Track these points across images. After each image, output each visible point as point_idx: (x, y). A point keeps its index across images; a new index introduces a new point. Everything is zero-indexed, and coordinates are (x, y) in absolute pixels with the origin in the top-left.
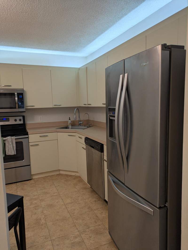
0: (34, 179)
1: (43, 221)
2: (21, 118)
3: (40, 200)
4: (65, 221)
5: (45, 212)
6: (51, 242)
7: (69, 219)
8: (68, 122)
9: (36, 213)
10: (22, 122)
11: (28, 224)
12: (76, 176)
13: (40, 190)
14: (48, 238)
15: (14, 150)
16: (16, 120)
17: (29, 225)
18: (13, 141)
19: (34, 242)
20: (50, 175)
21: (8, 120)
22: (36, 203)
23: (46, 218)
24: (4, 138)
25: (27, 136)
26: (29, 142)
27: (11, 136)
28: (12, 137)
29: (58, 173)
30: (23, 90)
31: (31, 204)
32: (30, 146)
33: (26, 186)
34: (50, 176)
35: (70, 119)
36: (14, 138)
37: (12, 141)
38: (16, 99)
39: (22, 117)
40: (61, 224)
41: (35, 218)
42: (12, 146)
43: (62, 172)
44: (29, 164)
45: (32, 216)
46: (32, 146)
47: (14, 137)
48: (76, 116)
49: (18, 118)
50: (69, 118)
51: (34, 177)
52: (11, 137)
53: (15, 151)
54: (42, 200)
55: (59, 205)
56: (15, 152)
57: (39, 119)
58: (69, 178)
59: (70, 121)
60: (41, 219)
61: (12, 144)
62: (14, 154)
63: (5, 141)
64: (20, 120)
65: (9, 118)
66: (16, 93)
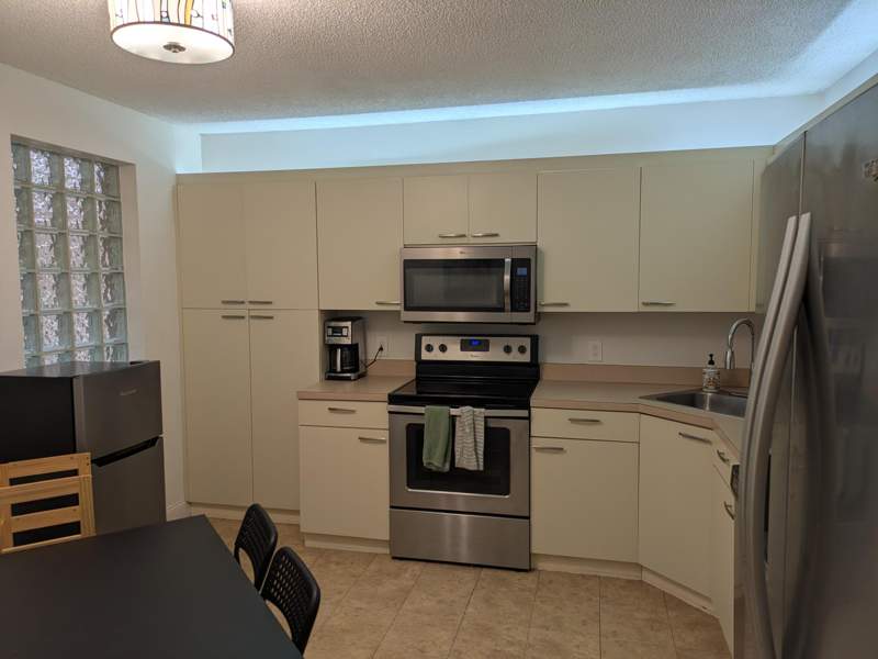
0: (540, 571)
2: (527, 342)
8: (700, 372)
10: (526, 358)
12: (706, 614)
13: (541, 627)
15: (477, 454)
16: (508, 350)
18: (477, 422)
20: (602, 575)
21: (484, 347)
24: (451, 409)
25: (524, 413)
26: (532, 434)
27: (474, 407)
28: (475, 409)
29: (633, 575)
30: (534, 247)
32: (533, 451)
33: (504, 589)
34: (599, 577)
35: (711, 362)
36: (481, 412)
37: (474, 425)
38: (507, 277)
39: (529, 340)
42: (471, 440)
43: (648, 578)
44: (527, 515)
46: (539, 449)
47: (483, 410)
48: (732, 353)
49: (515, 343)
50: (711, 356)
51: (542, 565)
52: (471, 408)
53: (481, 457)
56: (481, 464)
57: (590, 351)
58: (672, 614)
59: (710, 371)
61: (474, 432)
62: (476, 468)
63: (453, 418)
64: (522, 350)
65: (487, 341)
66: (508, 260)
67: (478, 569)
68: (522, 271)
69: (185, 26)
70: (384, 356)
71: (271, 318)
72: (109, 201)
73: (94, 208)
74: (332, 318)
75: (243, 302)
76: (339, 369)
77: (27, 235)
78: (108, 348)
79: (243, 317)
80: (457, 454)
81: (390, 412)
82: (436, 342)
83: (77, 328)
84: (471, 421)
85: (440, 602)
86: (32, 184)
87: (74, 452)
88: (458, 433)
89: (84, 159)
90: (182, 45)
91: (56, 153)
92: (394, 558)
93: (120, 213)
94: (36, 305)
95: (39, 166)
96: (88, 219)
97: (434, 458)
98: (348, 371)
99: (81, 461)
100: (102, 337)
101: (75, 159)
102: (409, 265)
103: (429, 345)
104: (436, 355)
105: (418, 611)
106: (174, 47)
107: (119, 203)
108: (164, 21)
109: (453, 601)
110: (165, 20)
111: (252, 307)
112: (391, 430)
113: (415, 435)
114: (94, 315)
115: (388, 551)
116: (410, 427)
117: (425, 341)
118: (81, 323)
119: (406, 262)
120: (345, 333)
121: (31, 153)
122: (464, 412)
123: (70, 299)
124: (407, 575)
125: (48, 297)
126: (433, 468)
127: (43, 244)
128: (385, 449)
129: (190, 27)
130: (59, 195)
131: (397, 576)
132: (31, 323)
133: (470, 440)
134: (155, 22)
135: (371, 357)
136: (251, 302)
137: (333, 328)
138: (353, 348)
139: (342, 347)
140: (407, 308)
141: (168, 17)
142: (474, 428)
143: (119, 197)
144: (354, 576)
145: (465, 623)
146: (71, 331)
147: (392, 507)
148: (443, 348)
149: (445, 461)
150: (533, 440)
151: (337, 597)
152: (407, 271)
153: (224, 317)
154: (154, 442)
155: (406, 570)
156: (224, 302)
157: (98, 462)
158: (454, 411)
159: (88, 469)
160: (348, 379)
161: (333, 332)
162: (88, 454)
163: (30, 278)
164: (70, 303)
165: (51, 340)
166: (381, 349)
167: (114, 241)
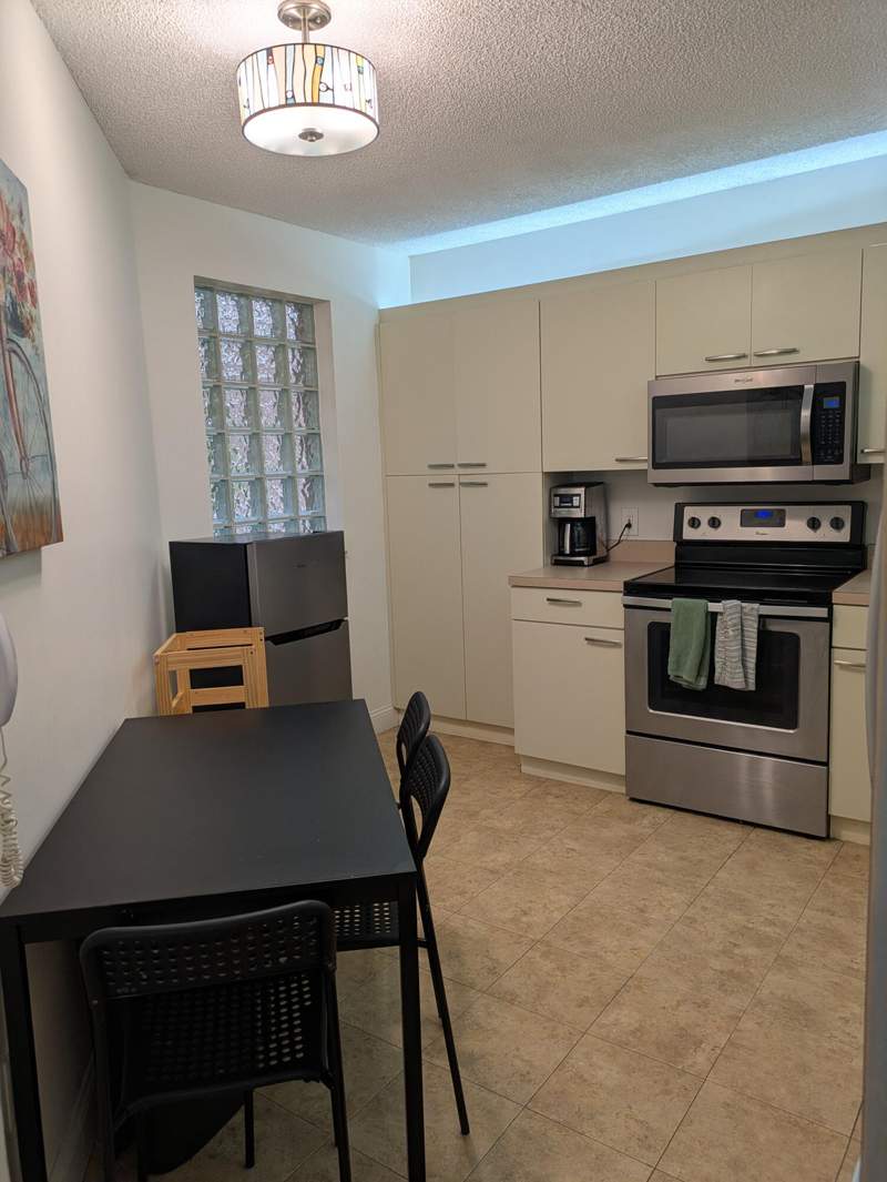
0: (844, 842)
1: (701, 1059)
2: (845, 513)
3: (778, 956)
4: (799, 1136)
5: (748, 1024)
6: (648, 1173)
7: (828, 1142)
9: (706, 1004)
10: (843, 536)
11: (637, 1025)
13: (823, 911)
14: (650, 1147)
15: (744, 666)
16: (814, 524)
17: (639, 1034)
18: (745, 623)
19: (592, 1117)
21: (777, 520)
22: (746, 960)
23: (726, 1057)
24: (709, 604)
25: (822, 612)
26: (834, 644)
27: (742, 601)
28: (744, 604)
31: (724, 952)
32: (835, 669)
33: (780, 857)
36: (754, 609)
37: (742, 625)
38: (806, 414)
39: (849, 508)
40: (762, 1138)
41: (682, 1025)
44: (825, 760)
45: (681, 1008)
46: (845, 667)
47: (756, 606)
49: (825, 514)
51: (847, 835)
52: (739, 602)
53: (751, 672)
54: (784, 963)
55: (847, 1039)
56: (752, 681)
60: (701, 1042)
61: (743, 636)
62: (742, 687)
63: (714, 616)
64: (837, 524)
65: (783, 511)
66: (809, 387)
67: (750, 828)
68: (830, 403)
69: (312, 104)
70: (633, 534)
71: (485, 484)
72: (303, 347)
73: (286, 358)
74: (561, 482)
75: (452, 466)
76: (568, 552)
77: (215, 390)
78: (304, 521)
79: (452, 485)
80: (717, 666)
81: (626, 606)
82: (704, 514)
83: (269, 497)
84: (737, 621)
85: (682, 859)
86: (220, 333)
87: (250, 626)
88: (719, 637)
89: (276, 299)
90: (319, 131)
91: (244, 294)
92: (633, 800)
93: (315, 363)
94: (226, 471)
95: (227, 310)
96: (281, 370)
97: (683, 669)
98: (580, 554)
99: (255, 636)
100: (297, 508)
101: (264, 299)
102: (660, 404)
103: (693, 519)
104: (705, 533)
105: (649, 865)
106: (311, 135)
107: (314, 349)
108: (290, 103)
109: (701, 861)
110: (291, 101)
111: (462, 471)
112: (628, 629)
113: (659, 637)
114: (289, 481)
115: (624, 790)
116: (653, 627)
117: (689, 512)
118: (275, 492)
119: (655, 400)
120: (576, 503)
121: (218, 296)
122: (727, 608)
123: (262, 464)
124: (645, 822)
125: (238, 462)
126: (684, 684)
127: (234, 400)
128: (619, 654)
129: (319, 104)
130: (248, 343)
131: (631, 821)
132: (222, 489)
133: (735, 647)
134: (281, 107)
135: (615, 537)
136: (461, 466)
137: (561, 496)
138: (589, 523)
139: (573, 521)
140: (656, 466)
141: (293, 97)
142: (742, 630)
143: (314, 343)
144: (574, 813)
145: (711, 887)
146: (263, 501)
147: (628, 732)
148: (714, 523)
149: (699, 675)
150: (836, 652)
151: (550, 833)
152: (658, 412)
153: (431, 485)
154: (337, 624)
155: (644, 816)
156: (431, 467)
157: (275, 639)
158: (714, 607)
159: (262, 646)
160: (581, 564)
161: (561, 502)
162: (262, 629)
163: (219, 439)
164: (262, 469)
165: (243, 510)
166: (629, 526)
167: (310, 396)
